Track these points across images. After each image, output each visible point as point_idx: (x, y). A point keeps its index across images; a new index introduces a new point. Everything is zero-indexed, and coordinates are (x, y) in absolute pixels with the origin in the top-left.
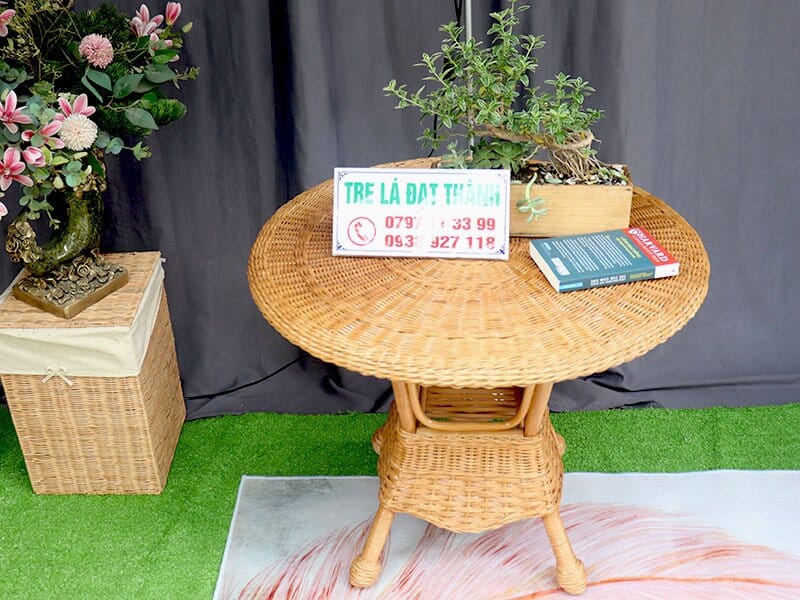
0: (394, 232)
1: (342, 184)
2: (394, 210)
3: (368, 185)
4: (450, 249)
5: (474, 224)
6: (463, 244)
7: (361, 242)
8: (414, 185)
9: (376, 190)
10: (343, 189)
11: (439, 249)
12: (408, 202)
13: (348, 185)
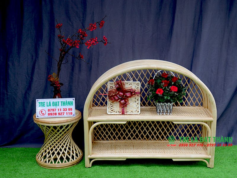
0: (50, 112)
1: (38, 102)
2: (50, 108)
3: (44, 102)
4: (63, 115)
5: (68, 110)
6: (65, 114)
7: (42, 115)
8: (54, 102)
9: (46, 104)
10: (38, 104)
11: (60, 115)
12: (53, 106)
13: (39, 103)
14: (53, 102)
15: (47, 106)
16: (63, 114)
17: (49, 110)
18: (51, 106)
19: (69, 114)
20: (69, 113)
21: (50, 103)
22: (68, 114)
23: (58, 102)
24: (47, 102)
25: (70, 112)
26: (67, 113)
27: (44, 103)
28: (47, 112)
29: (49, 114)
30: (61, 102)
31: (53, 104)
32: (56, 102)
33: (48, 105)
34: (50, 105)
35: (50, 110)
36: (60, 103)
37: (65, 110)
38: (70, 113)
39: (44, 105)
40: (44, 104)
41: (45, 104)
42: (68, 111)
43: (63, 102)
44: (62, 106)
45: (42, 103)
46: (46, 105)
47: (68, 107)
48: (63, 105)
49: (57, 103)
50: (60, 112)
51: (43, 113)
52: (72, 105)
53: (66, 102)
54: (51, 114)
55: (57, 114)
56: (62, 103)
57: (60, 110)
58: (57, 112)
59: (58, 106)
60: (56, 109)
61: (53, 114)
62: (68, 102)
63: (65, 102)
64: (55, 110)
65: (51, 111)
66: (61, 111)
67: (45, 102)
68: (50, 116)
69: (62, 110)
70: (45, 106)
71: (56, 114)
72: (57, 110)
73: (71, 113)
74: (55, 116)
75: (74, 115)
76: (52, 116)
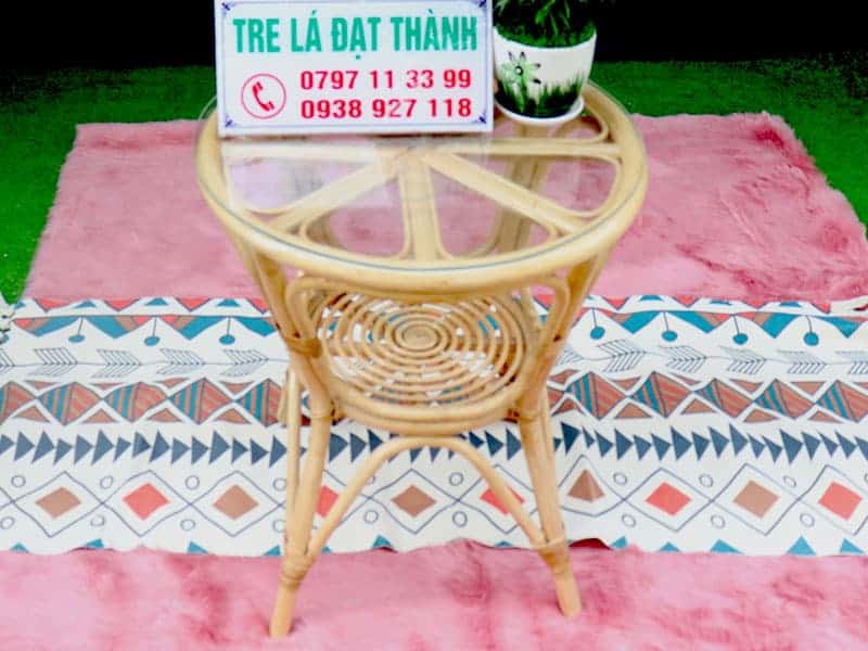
14: (336, 21)
15: (296, 48)
16: (409, 114)
17: (307, 80)
18: (319, 49)
19: (450, 113)
20: (449, 102)
21: (313, 23)
22: (442, 108)
23: (374, 21)
24: (294, 21)
25: (457, 93)
26: (434, 102)
27: (275, 28)
28: (298, 95)
29: (308, 109)
30: (396, 21)
31: (335, 33)
32: (358, 21)
33: (302, 42)
34: (314, 42)
35: (317, 79)
36: (386, 31)
37: (422, 79)
38: (456, 107)
39: (275, 42)
40: (272, 35)
41: (276, 35)
42: (440, 92)
43: (409, 20)
44: (397, 47)
45: (259, 22)
46: (283, 41)
47: (441, 60)
48: (409, 48)
49: (367, 28)
50: (383, 93)
51: (264, 96)
52: (474, 48)
53: (431, 21)
54: (324, 109)
55: (367, 108)
56: (403, 26)
57: (383, 79)
58: (364, 92)
59: (374, 48)
60: (355, 73)
61: (334, 109)
62: (445, 20)
63: (418, 20)
64: (347, 79)
65: (321, 86)
66: (390, 85)
67: (276, 21)
68: (316, 119)
69: (401, 79)
70: (277, 49)
71: (355, 108)
72: (364, 80)
73: (465, 107)
74: (347, 125)
75: (483, 120)
76: (332, 125)
